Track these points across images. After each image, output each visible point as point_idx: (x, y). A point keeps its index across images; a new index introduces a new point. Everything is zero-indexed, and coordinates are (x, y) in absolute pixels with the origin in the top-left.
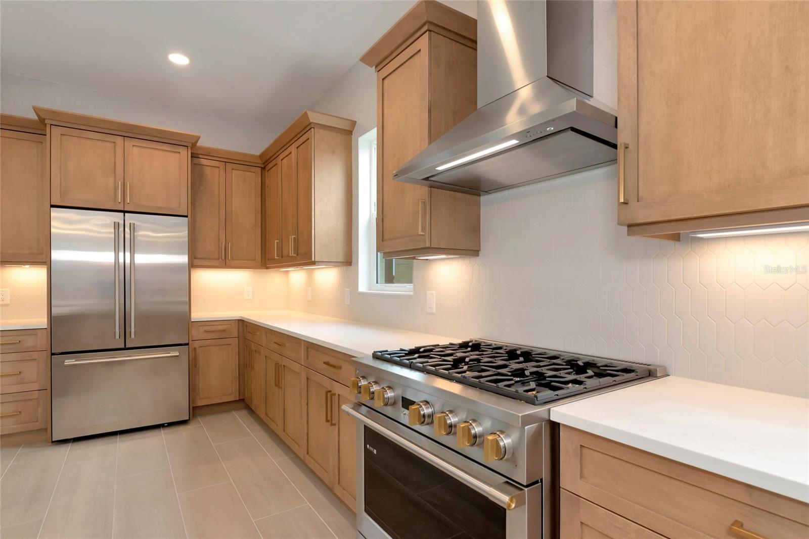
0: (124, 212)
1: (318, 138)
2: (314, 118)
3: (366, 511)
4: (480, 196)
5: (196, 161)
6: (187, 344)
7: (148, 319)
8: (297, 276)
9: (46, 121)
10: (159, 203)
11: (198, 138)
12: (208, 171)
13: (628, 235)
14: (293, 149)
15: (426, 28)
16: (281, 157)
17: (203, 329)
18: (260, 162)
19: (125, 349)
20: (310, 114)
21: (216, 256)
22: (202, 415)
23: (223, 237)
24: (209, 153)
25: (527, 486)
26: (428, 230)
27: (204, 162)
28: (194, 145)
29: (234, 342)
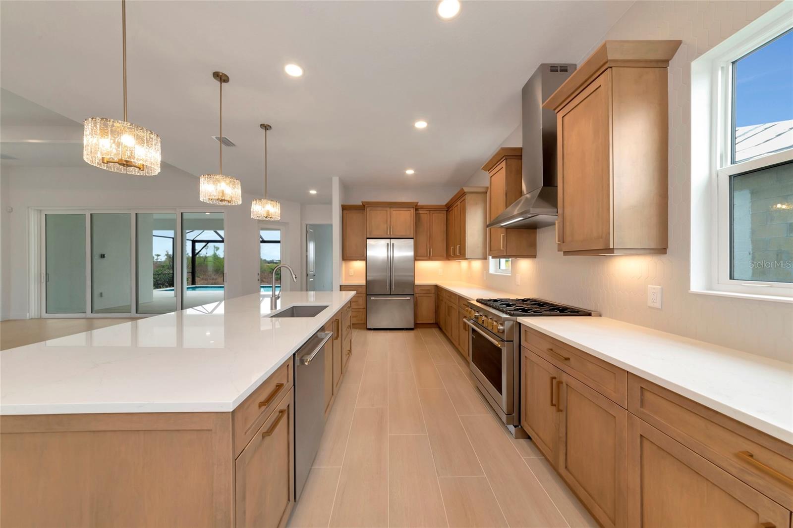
0: (390, 238)
1: (468, 198)
2: (466, 189)
3: (472, 361)
4: (536, 229)
5: (417, 212)
6: (413, 295)
7: (399, 284)
8: (464, 264)
9: (366, 206)
10: (403, 234)
11: (418, 203)
12: (422, 215)
13: (564, 255)
14: (459, 203)
15: (504, 158)
16: (454, 206)
17: (420, 288)
18: (446, 208)
19: (390, 295)
20: (464, 188)
21: (425, 255)
22: (420, 328)
23: (428, 246)
24: (423, 207)
25: (506, 341)
26: (505, 248)
27: (421, 212)
28: (416, 206)
29: (433, 295)
